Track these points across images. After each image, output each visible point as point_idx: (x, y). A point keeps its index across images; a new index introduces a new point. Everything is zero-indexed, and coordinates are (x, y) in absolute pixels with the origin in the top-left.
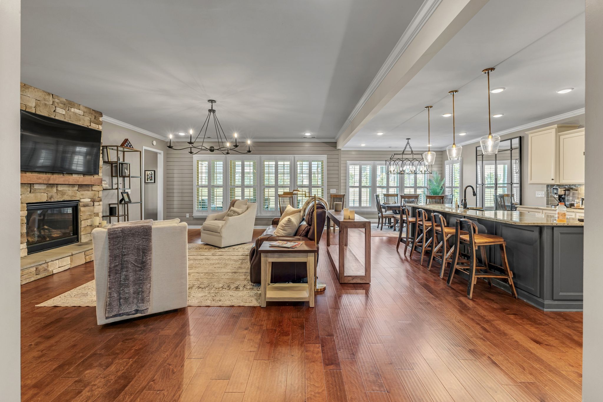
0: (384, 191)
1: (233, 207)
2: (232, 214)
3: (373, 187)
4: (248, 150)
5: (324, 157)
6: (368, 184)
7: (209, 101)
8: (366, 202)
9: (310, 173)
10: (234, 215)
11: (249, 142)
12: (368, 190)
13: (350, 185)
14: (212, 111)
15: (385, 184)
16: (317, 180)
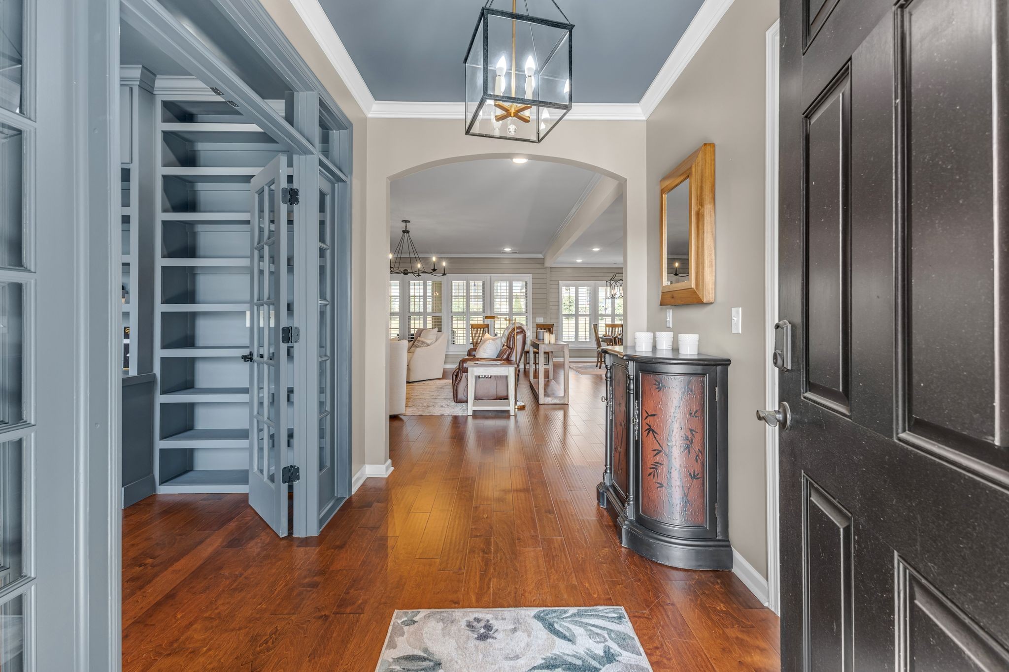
0: (609, 321)
1: (420, 337)
2: (420, 345)
3: (595, 315)
4: (443, 273)
5: (529, 277)
6: (588, 312)
7: (403, 221)
8: (585, 334)
9: (511, 297)
10: (422, 345)
11: (444, 264)
12: (588, 319)
13: (563, 313)
14: (406, 231)
15: (609, 312)
16: (521, 305)
